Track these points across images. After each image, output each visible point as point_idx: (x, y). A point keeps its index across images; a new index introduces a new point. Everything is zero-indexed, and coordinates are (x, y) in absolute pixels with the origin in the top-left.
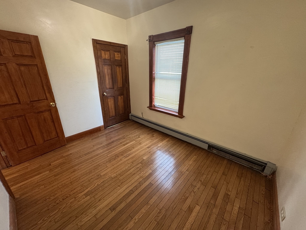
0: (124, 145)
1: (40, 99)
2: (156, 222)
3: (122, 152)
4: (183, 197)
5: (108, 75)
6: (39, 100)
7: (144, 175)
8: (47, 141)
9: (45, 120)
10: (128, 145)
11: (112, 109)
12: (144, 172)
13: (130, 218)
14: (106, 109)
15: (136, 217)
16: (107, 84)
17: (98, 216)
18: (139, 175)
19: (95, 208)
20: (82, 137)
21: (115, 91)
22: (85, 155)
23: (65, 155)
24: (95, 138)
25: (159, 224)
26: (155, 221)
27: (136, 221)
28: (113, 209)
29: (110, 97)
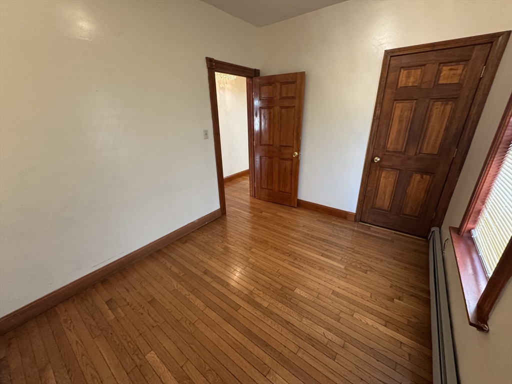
0: (322, 255)
1: (288, 145)
2: (179, 319)
3: (303, 257)
4: (207, 368)
5: (400, 122)
6: (286, 146)
7: (255, 295)
8: (282, 192)
9: (285, 169)
10: (326, 260)
11: (384, 193)
12: (261, 296)
13: (191, 290)
14: (369, 188)
15: (192, 296)
16: (390, 140)
17: (201, 264)
18: (256, 289)
19: (210, 259)
20: (317, 211)
21: (409, 159)
22: (284, 226)
23: (279, 214)
24: (322, 221)
25: (176, 323)
26: (181, 317)
27: (187, 297)
28: (206, 272)
29: (389, 169)
